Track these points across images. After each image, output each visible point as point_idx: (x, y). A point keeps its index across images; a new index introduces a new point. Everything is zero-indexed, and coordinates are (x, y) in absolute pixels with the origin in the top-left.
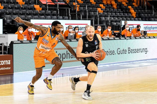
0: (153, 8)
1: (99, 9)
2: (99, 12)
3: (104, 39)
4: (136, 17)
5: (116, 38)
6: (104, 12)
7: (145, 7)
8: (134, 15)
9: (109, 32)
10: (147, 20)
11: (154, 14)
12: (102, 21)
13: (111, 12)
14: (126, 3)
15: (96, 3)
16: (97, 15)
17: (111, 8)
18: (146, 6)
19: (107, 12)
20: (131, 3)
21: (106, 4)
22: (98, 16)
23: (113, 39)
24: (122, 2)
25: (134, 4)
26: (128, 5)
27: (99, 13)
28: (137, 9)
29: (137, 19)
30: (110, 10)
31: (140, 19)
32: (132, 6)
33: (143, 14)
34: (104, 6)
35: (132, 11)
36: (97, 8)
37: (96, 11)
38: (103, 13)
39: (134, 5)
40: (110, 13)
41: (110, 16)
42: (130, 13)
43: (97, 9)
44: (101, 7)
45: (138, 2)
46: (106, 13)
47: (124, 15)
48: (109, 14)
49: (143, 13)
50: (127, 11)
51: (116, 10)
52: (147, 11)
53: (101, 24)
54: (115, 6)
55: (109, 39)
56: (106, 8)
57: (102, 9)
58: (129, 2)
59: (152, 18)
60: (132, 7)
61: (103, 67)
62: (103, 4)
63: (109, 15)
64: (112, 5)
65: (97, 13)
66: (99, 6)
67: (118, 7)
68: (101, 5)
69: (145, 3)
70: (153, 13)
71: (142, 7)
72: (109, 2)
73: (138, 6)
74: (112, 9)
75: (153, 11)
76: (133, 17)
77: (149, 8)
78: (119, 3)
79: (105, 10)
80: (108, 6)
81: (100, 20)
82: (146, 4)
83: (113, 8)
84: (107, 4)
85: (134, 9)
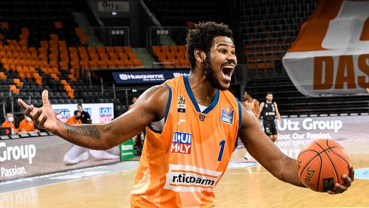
0: (102, 82)
1: (13, 87)
2: (14, 92)
3: (22, 136)
4: (74, 98)
5: (42, 134)
6: (21, 91)
7: (89, 81)
8: (71, 95)
9: (29, 123)
10: (93, 101)
11: (104, 92)
12: (19, 107)
13: (33, 91)
14: (58, 76)
15: (8, 77)
16: (9, 98)
17: (33, 84)
18: (90, 79)
19: (26, 91)
20: (66, 75)
21: (25, 79)
22: (12, 99)
23: (37, 135)
24: (50, 73)
25: (71, 76)
26: (61, 79)
27: (13, 94)
28: (75, 85)
29: (76, 100)
30: (30, 88)
31: (82, 100)
32: (68, 80)
33: (85, 93)
34: (21, 81)
35: (68, 88)
36: (10, 86)
37: (8, 91)
38: (20, 94)
39: (70, 79)
40: (32, 94)
41: (32, 98)
42: (65, 91)
43: (9, 88)
44: (15, 84)
45: (78, 73)
46: (25, 94)
47: (54, 95)
48: (29, 95)
49: (85, 91)
50: (60, 88)
51: (42, 87)
52: (91, 87)
53: (17, 112)
54: (39, 82)
55: (30, 136)
56: (24, 84)
57: (17, 87)
58: (62, 74)
59: (101, 97)
60: (67, 82)
61: (24, 181)
62: (20, 78)
63: (30, 97)
64: (34, 79)
65: (10, 94)
66: (13, 81)
67: (44, 82)
68: (17, 81)
69: (88, 74)
70: (103, 90)
71: (84, 81)
72: (29, 76)
73: (78, 80)
74: (35, 87)
75: (101, 87)
76: (69, 98)
77: (96, 82)
78: (46, 75)
79: (24, 88)
80: (27, 81)
81: (15, 105)
82: (90, 75)
83: (37, 85)
84: (27, 79)
85: (70, 85)
